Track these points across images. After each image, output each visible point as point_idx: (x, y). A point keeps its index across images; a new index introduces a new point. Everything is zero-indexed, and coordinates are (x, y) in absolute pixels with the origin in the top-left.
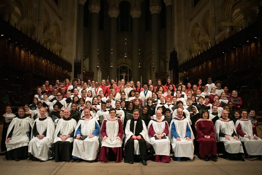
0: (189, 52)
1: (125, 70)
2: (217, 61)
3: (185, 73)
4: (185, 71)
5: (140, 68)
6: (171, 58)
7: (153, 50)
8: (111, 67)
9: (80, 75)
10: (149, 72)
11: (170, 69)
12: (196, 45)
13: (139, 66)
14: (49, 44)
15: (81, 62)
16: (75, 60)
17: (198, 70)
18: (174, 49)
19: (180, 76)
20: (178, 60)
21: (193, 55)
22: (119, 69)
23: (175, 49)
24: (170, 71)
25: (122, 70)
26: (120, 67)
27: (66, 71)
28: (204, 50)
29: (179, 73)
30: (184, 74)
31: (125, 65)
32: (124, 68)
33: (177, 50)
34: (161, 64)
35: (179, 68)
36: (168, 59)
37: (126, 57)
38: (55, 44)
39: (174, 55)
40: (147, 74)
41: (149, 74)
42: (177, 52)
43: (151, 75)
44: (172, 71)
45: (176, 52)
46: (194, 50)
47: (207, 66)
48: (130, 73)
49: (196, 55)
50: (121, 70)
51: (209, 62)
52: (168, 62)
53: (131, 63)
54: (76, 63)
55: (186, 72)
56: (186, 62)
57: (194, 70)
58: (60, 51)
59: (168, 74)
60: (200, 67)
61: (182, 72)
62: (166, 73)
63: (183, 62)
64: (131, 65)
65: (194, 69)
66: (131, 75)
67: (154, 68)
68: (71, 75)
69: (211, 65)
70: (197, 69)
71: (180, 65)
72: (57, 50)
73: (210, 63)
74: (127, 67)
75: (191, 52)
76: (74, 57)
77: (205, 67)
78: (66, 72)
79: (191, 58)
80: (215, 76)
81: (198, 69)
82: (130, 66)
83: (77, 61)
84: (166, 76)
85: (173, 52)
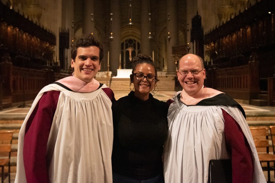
0: (217, 17)
1: (133, 44)
2: (260, 25)
3: (213, 45)
4: (212, 42)
5: (151, 39)
6: (193, 25)
7: (169, 14)
8: (111, 39)
9: (68, 50)
10: (164, 46)
11: (192, 41)
12: (227, 7)
13: (149, 36)
14: (20, 5)
15: (69, 31)
16: (60, 29)
17: (232, 41)
18: (197, 13)
19: (205, 49)
20: (203, 28)
21: (224, 20)
22: (125, 43)
23: (199, 13)
24: (192, 43)
25: (129, 44)
26: (126, 41)
27: (46, 44)
28: (240, 11)
29: (205, 46)
30: (212, 47)
31: (132, 38)
32: (131, 41)
33: (202, 14)
34: (179, 35)
35: (204, 39)
36: (190, 27)
37: (132, 25)
38: (32, 6)
39: (197, 21)
40: (162, 49)
41: (164, 49)
42: (201, 17)
43: (166, 50)
44: (195, 44)
45: (199, 17)
46: (225, 14)
47: (245, 34)
48: (139, 48)
49: (229, 19)
50: (127, 44)
51: (247, 28)
52: (190, 30)
53: (140, 34)
54: (62, 33)
55: (214, 43)
56: (213, 30)
57: (226, 40)
58: (39, 16)
59: (190, 47)
60: (234, 36)
61: (208, 43)
62: (186, 45)
63: (209, 31)
64: (140, 37)
65: (225, 38)
66: (140, 51)
67: (170, 39)
68: (55, 50)
69: (250, 33)
70: (230, 39)
71: (206, 35)
72: (34, 16)
73: (249, 30)
74: (135, 41)
75: (220, 17)
76: (59, 25)
77: (241, 36)
78: (48, 45)
79: (221, 24)
80: (257, 47)
81: (232, 38)
82: (138, 39)
83: (63, 31)
84: (187, 50)
85: (195, 17)
